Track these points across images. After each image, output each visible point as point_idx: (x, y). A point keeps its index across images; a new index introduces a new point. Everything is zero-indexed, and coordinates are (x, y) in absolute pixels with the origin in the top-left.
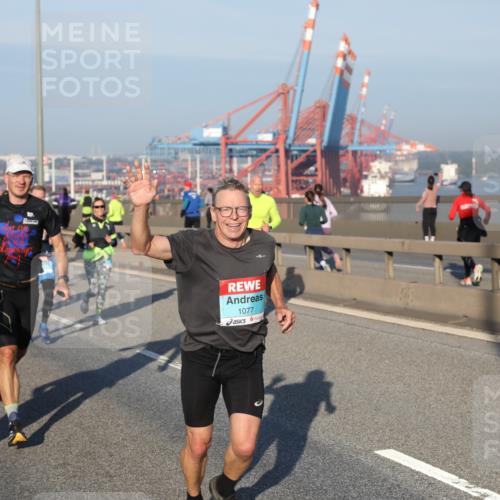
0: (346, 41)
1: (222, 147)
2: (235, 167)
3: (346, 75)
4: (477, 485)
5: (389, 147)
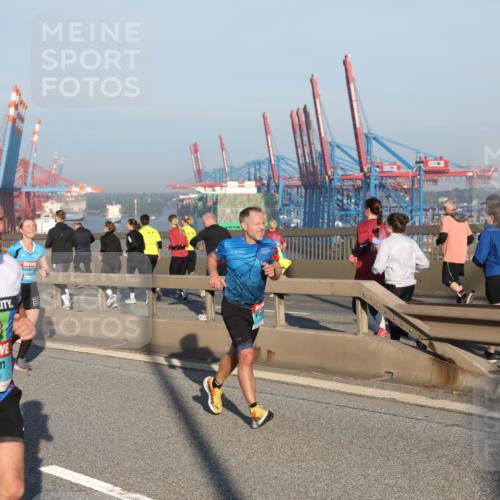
3: (18, 122)
4: (129, 491)
5: (61, 190)
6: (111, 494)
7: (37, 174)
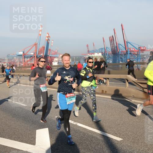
0: (48, 34)
1: (23, 56)
2: (26, 60)
3: (48, 41)
4: (75, 122)
5: (58, 56)
6: (71, 122)
7: (53, 52)
